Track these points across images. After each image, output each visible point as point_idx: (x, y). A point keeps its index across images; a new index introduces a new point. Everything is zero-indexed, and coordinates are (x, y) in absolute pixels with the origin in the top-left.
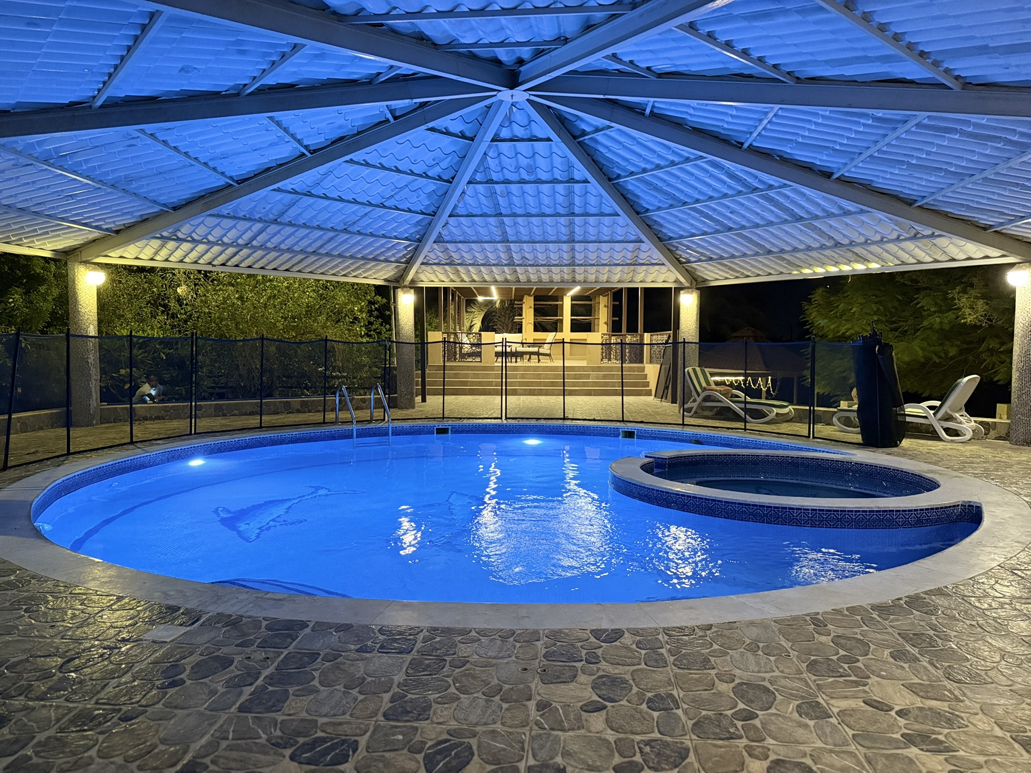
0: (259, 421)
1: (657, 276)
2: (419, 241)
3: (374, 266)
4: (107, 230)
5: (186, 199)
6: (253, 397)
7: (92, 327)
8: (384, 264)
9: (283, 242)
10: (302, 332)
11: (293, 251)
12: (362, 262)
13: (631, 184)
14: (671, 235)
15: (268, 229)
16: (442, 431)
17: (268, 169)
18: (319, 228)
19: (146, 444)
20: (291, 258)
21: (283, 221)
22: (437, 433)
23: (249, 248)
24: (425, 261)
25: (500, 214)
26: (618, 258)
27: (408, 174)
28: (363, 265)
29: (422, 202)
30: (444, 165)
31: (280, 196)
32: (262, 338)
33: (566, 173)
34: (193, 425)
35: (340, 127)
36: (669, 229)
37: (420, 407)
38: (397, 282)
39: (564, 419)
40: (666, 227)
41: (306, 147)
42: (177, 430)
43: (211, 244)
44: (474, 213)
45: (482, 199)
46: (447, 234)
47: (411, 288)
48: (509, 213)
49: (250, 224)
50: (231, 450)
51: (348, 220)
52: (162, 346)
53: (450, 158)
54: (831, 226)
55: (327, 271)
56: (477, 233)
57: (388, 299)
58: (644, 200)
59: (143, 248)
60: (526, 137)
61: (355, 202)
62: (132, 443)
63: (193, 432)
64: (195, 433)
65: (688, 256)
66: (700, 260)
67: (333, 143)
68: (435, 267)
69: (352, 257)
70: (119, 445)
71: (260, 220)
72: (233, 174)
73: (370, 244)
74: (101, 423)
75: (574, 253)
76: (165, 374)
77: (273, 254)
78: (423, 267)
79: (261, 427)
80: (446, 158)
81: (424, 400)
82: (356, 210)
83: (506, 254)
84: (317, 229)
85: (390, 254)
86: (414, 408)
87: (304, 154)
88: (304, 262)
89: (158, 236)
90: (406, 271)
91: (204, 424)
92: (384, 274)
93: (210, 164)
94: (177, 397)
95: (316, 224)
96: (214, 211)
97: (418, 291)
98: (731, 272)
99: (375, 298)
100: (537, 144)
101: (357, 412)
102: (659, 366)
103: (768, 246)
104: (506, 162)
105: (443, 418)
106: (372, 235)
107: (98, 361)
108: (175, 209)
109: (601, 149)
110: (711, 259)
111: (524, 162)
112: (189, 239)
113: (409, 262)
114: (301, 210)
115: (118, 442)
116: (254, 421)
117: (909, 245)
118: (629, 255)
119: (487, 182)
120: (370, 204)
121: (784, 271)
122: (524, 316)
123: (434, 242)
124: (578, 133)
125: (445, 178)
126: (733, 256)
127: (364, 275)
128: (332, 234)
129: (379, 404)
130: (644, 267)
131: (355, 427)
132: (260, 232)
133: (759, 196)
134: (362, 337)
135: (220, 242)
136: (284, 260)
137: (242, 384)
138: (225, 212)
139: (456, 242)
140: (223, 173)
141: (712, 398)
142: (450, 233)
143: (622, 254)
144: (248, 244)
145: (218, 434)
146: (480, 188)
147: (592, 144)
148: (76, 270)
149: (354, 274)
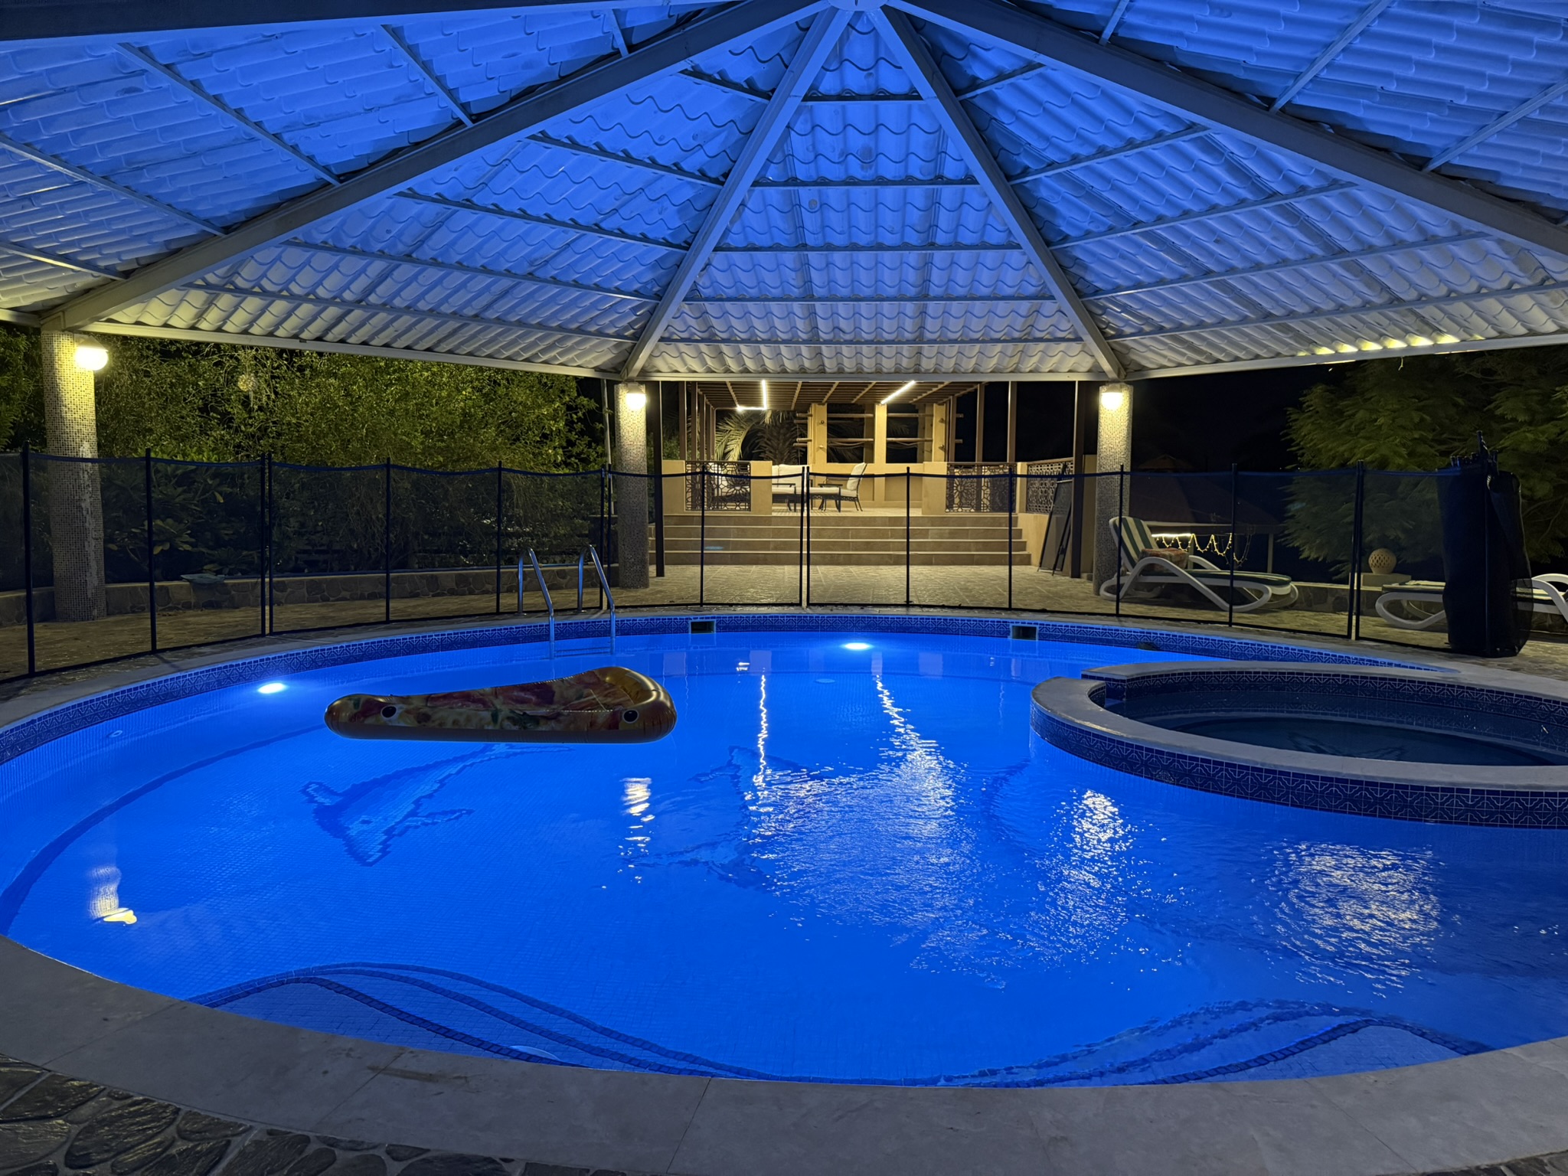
0: (384, 610)
1: (1060, 362)
2: (658, 297)
3: (578, 343)
4: (107, 270)
5: (245, 211)
6: (374, 568)
7: (86, 445)
8: (595, 341)
9: (422, 296)
10: (455, 458)
11: (440, 315)
12: (559, 336)
13: (1047, 187)
14: (1099, 285)
15: (395, 273)
16: (702, 627)
17: (396, 152)
18: (485, 270)
19: (180, 653)
20: (437, 327)
21: (423, 258)
22: (694, 630)
23: (363, 307)
24: (666, 335)
25: (804, 247)
26: (1000, 327)
27: (647, 165)
28: (559, 341)
29: (668, 221)
30: (712, 148)
31: (415, 208)
32: (388, 466)
33: (932, 164)
34: (267, 617)
35: (528, 65)
36: (1098, 274)
37: (656, 584)
38: (615, 375)
39: (908, 605)
40: (1093, 271)
41: (464, 107)
42: (240, 627)
43: (297, 300)
44: (758, 244)
45: (775, 215)
46: (708, 284)
47: (641, 383)
48: (820, 242)
49: (364, 262)
50: (335, 663)
51: (536, 255)
52: (218, 481)
53: (724, 135)
54: (1392, 267)
55: (498, 351)
56: (760, 282)
57: (599, 400)
58: (1064, 218)
59: (176, 306)
60: (866, 92)
61: (550, 220)
62: (154, 651)
63: (267, 631)
64: (272, 633)
65: (1120, 324)
66: (1141, 332)
67: (514, 100)
68: (681, 345)
69: (541, 326)
70: (129, 657)
71: (382, 255)
72: (331, 161)
73: (574, 303)
74: (109, 615)
75: (923, 321)
76: (224, 529)
77: (406, 320)
78: (662, 344)
79: (388, 621)
80: (717, 134)
81: (660, 573)
82: (552, 237)
83: (807, 321)
84: (481, 272)
85: (607, 321)
86: (646, 586)
87: (460, 123)
88: (459, 335)
89: (200, 282)
90: (632, 352)
91: (288, 615)
92: (595, 359)
93: (286, 137)
94: (244, 567)
95: (480, 262)
96: (299, 233)
97: (652, 387)
98: (1189, 354)
99: (578, 401)
100: (883, 105)
101: (555, 593)
102: (1047, 516)
103: (1267, 305)
104: (828, 143)
105: (702, 604)
106: (576, 284)
107: (100, 506)
108: (227, 230)
109: (1003, 117)
110: (1161, 329)
111: (857, 142)
112: (257, 289)
113: (639, 337)
114: (455, 235)
115: (130, 650)
116: (376, 610)
117: (1524, 301)
118: (1019, 323)
119: (786, 184)
120: (576, 225)
121: (1284, 351)
122: (810, 436)
123: (685, 300)
124: (963, 83)
125: (713, 175)
126: (1201, 325)
127: (562, 360)
128: (506, 283)
129: (591, 579)
130: (1042, 346)
131: (553, 621)
132: (382, 278)
133: (1275, 209)
134: (557, 465)
135: (312, 297)
136: (425, 331)
137: (355, 546)
138: (319, 238)
139: (721, 300)
140: (311, 159)
141: (1157, 569)
142: (714, 282)
143: (1006, 322)
144: (360, 301)
145: (312, 634)
146: (772, 192)
147: (985, 105)
148: (55, 345)
149: (544, 358)
